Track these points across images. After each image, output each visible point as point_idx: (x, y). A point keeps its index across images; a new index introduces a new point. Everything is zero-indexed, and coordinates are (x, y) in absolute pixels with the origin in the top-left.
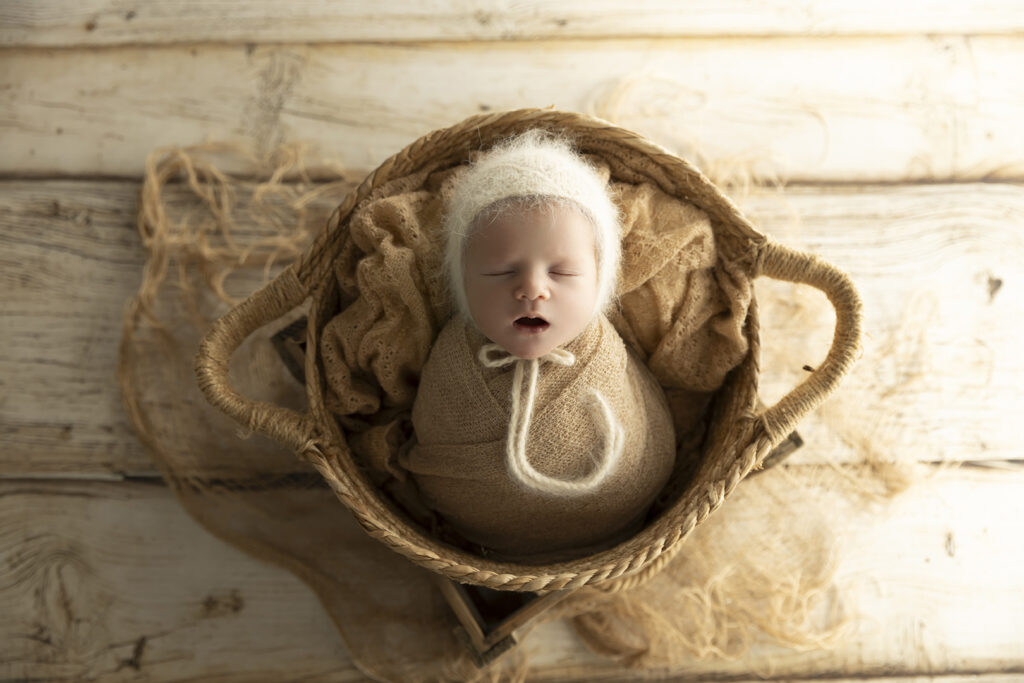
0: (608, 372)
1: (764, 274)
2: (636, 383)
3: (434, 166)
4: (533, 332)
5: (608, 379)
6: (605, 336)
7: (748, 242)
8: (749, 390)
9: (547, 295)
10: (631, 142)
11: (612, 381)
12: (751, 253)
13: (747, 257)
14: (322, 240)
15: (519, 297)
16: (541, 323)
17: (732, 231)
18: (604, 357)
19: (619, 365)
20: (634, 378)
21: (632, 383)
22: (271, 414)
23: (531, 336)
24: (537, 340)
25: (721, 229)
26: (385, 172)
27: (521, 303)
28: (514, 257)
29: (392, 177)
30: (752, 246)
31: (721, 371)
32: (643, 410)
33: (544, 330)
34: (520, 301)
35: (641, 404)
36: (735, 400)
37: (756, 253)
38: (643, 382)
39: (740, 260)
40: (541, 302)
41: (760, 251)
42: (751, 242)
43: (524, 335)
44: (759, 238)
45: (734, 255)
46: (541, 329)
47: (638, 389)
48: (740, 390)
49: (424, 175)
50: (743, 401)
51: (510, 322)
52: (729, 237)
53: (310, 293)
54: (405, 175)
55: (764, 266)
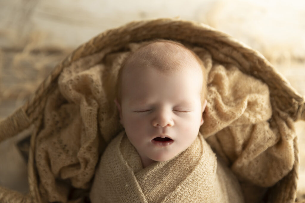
0: (205, 176)
1: (302, 119)
2: (223, 180)
3: (108, 50)
4: (164, 145)
5: (205, 180)
6: (204, 155)
7: (292, 101)
8: (291, 189)
9: (172, 124)
10: (224, 39)
11: (207, 181)
12: (294, 107)
13: (291, 109)
14: (41, 92)
15: (155, 125)
16: (169, 140)
17: (282, 93)
18: (202, 167)
19: (212, 171)
20: (221, 177)
21: (220, 180)
22: (5, 195)
23: (163, 147)
24: (166, 150)
25: (276, 92)
26: (79, 53)
27: (156, 129)
28: (152, 101)
29: (83, 55)
30: (295, 103)
31: (275, 180)
32: (226, 197)
33: (171, 144)
34: (155, 127)
35: (226, 193)
36: (283, 194)
37: (297, 107)
38: (227, 180)
39: (287, 111)
40: (168, 128)
41: (299, 106)
42: (294, 101)
43: (158, 147)
44: (298, 99)
45: (283, 108)
46: (168, 144)
47: (224, 184)
48: (286, 188)
49: (101, 55)
50: (288, 196)
51: (150, 140)
52: (281, 97)
53: (33, 122)
54: (91, 54)
55: (301, 115)
